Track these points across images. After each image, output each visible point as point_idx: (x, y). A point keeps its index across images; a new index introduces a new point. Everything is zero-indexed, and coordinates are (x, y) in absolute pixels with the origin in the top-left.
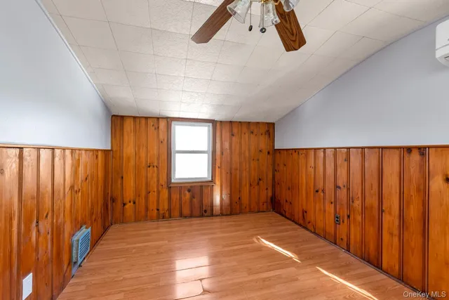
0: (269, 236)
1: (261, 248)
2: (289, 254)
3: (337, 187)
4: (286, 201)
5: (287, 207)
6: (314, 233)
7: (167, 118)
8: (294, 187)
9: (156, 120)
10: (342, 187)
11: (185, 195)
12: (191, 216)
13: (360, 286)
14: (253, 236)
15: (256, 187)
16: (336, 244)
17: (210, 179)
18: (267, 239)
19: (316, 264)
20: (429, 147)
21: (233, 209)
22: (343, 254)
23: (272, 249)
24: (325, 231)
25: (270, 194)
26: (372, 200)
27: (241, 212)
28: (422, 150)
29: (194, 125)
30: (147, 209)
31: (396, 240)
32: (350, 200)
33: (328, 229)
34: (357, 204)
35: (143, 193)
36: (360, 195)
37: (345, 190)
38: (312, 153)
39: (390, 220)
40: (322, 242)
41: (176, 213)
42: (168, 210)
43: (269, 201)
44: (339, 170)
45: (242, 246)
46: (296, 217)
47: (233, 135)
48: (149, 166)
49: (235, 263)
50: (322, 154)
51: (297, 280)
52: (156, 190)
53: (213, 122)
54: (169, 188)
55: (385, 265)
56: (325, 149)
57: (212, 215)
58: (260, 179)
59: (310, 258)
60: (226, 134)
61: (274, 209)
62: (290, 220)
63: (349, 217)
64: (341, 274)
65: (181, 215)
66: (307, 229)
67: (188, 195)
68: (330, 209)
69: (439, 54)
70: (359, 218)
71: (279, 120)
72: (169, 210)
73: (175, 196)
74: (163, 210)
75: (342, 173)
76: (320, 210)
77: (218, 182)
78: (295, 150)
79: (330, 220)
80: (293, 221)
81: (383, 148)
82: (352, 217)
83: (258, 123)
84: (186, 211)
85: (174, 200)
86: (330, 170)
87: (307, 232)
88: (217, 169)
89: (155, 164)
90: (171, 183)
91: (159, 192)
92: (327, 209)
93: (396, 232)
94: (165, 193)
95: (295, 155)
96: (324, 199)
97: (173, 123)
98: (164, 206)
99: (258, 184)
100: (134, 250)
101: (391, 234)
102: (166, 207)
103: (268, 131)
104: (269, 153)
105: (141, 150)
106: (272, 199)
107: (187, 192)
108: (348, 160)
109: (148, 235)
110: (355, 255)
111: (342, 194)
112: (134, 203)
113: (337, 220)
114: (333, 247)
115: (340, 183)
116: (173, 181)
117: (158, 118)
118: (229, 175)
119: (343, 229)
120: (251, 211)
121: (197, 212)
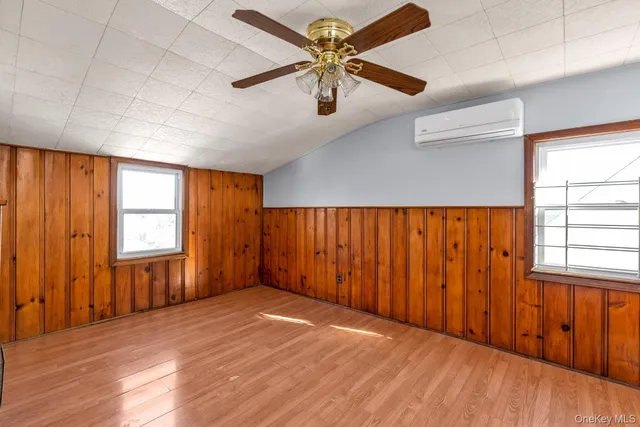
0: (272, 309)
1: (270, 323)
2: (302, 321)
3: (339, 246)
4: (280, 269)
5: (281, 276)
6: (316, 298)
7: (110, 157)
8: (289, 252)
9: (88, 158)
10: (343, 245)
11: (141, 276)
12: (151, 307)
13: (368, 330)
14: (253, 313)
15: (242, 257)
16: (337, 303)
17: (180, 250)
18: (271, 313)
19: (329, 323)
20: (409, 208)
21: (213, 288)
22: (347, 311)
23: (283, 321)
24: (326, 293)
25: (258, 264)
26: (370, 255)
27: (223, 291)
28: (405, 210)
29: (154, 172)
30: (69, 308)
31: (388, 286)
32: (351, 258)
33: (330, 291)
34: (358, 260)
35: (61, 282)
36: (359, 251)
37: (346, 249)
38: (312, 212)
39: (384, 270)
40: (325, 305)
41: (126, 307)
42: (111, 303)
43: (257, 271)
44: (340, 229)
45: (247, 327)
46: (293, 286)
47: (212, 189)
48: (75, 236)
49: (249, 343)
50: (323, 214)
51: (318, 340)
52: (87, 274)
53: (185, 169)
54: (113, 269)
55: (380, 310)
56: (326, 208)
57: (184, 301)
58: (246, 246)
59: (322, 320)
60: (203, 187)
61: (263, 282)
62: (286, 290)
63: (350, 274)
64: (351, 326)
65: (134, 309)
66: (306, 296)
67: (146, 276)
68: (332, 269)
69: (418, 139)
70: (359, 273)
71: (268, 173)
72: (113, 304)
73: (123, 281)
74: (102, 304)
75: (344, 232)
76: (321, 272)
77: (192, 253)
78: (291, 209)
79: (332, 279)
80: (290, 291)
81: (378, 208)
82: (353, 273)
83: (244, 174)
84: (142, 302)
85: (122, 289)
86: (331, 231)
87: (307, 299)
88: (191, 235)
89: (87, 232)
90: (116, 260)
91: (93, 279)
92: (329, 270)
93: (388, 279)
94: (105, 278)
95: (291, 215)
96: (326, 261)
97: (120, 166)
98: (103, 298)
99: (244, 252)
100: (84, 370)
101: (385, 282)
102: (107, 300)
103: (256, 185)
104: (256, 212)
105: (56, 209)
106: (260, 269)
107: (144, 272)
108: (349, 219)
109: (93, 345)
110: (356, 308)
111: (344, 253)
112: (42, 301)
113: (339, 279)
114: (336, 307)
115: (342, 243)
116: (119, 257)
117: (92, 157)
118: (207, 243)
119: (344, 287)
120: (236, 288)
121: (160, 300)
